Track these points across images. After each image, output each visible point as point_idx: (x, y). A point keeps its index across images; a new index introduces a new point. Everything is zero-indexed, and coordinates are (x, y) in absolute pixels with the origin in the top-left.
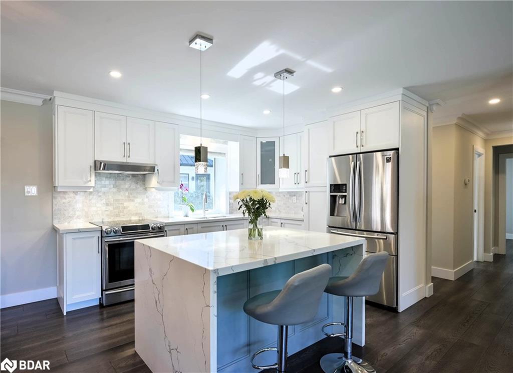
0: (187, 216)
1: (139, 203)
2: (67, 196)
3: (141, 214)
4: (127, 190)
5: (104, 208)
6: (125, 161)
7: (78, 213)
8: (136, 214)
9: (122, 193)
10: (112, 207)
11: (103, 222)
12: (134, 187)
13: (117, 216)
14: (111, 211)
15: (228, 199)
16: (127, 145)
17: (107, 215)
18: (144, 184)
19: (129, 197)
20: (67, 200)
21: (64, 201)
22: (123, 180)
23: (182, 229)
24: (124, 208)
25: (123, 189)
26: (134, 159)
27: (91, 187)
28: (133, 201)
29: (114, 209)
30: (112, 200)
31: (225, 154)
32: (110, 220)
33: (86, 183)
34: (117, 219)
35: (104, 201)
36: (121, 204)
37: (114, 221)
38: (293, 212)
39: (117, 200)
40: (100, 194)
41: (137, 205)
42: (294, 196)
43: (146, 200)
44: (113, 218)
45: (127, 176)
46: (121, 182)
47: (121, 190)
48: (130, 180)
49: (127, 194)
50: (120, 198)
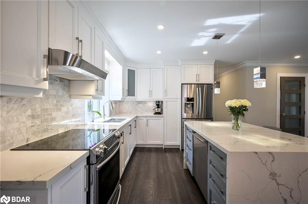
0: (93, 122)
5: (29, 123)
10: (40, 120)
12: (61, 94)
14: (39, 125)
16: (79, 42)
18: (69, 91)
25: (51, 95)
27: (41, 89)
30: (40, 110)
36: (49, 114)
38: (140, 113)
41: (63, 114)
42: (141, 103)
44: (40, 135)
47: (50, 96)
48: (58, 84)
49: (55, 102)
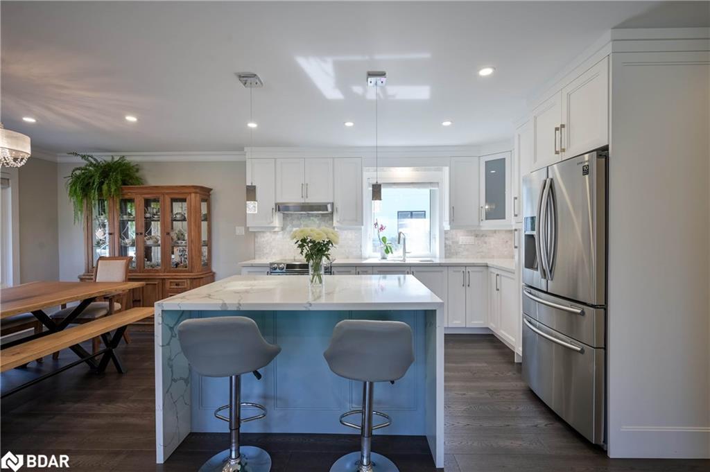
2: (265, 235)
6: (303, 201)
15: (444, 239)
16: (305, 187)
20: (266, 239)
21: (263, 239)
23: (353, 270)
26: (314, 199)
31: (438, 183)
33: (269, 223)
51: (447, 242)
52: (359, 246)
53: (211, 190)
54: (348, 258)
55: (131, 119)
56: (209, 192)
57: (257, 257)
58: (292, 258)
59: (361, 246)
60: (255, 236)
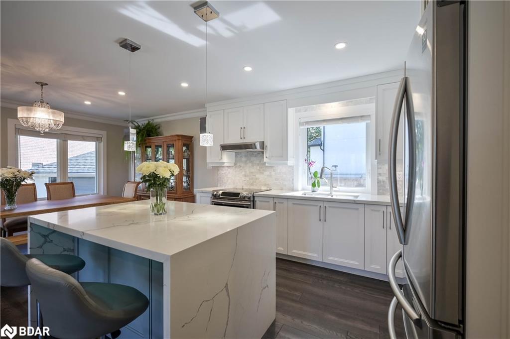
1: (268, 175)
3: (268, 184)
4: (258, 165)
5: (243, 179)
7: (229, 181)
8: (265, 185)
9: (255, 167)
11: (243, 189)
13: (252, 185)
17: (246, 184)
19: (259, 170)
21: (223, 172)
22: (256, 156)
24: (257, 179)
28: (263, 173)
29: (250, 179)
30: (249, 172)
32: (247, 188)
34: (252, 187)
35: (243, 173)
36: (254, 175)
37: (250, 189)
39: (252, 173)
40: (241, 168)
41: (266, 177)
43: (273, 173)
45: (258, 154)
46: (254, 158)
50: (253, 171)
51: (380, 178)
52: (291, 179)
53: (193, 137)
54: (282, 189)
55: (122, 93)
56: (191, 139)
57: (219, 185)
58: (241, 187)
59: (293, 180)
60: (218, 170)
